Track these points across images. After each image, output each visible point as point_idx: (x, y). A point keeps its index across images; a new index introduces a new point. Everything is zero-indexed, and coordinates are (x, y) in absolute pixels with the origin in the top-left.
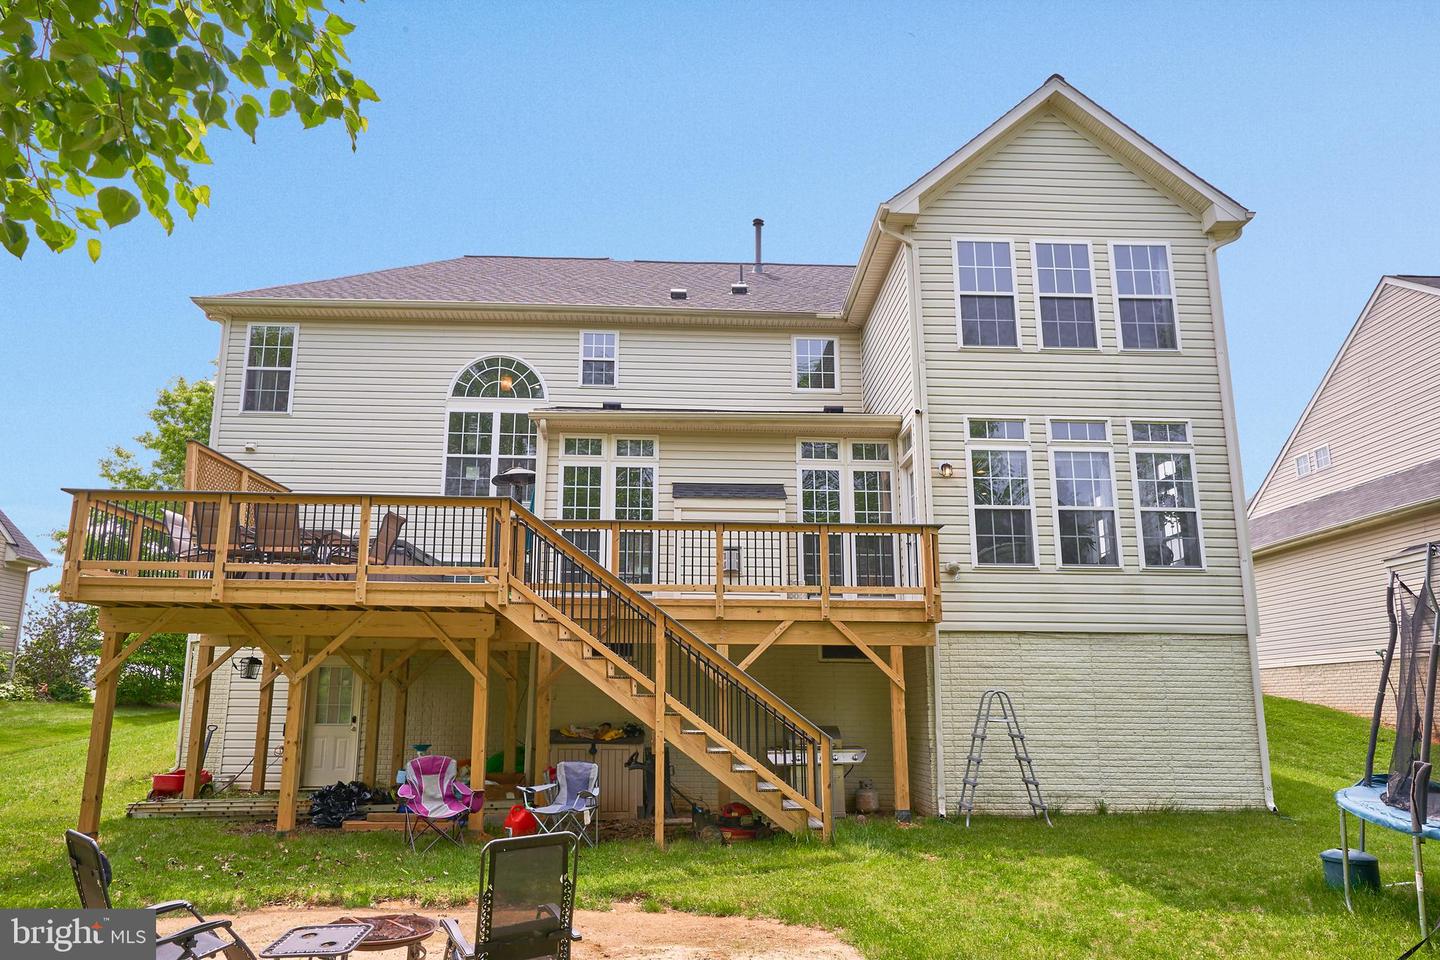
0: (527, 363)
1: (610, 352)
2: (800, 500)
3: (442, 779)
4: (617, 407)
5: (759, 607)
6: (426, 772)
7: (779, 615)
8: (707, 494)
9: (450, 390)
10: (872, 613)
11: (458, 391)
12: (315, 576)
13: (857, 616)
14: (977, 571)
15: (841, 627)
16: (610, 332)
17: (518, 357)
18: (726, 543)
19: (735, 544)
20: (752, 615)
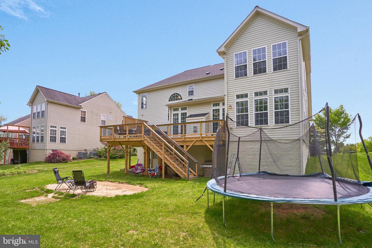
0: (179, 93)
1: (193, 89)
2: (212, 116)
3: (141, 167)
4: (192, 100)
5: (190, 138)
6: (139, 166)
7: (193, 139)
8: (196, 116)
9: (168, 100)
10: (210, 138)
11: (169, 101)
12: (137, 136)
13: (207, 139)
14: (236, 128)
15: (204, 141)
16: (193, 84)
17: (178, 93)
18: (194, 126)
19: (195, 126)
20: (189, 140)
